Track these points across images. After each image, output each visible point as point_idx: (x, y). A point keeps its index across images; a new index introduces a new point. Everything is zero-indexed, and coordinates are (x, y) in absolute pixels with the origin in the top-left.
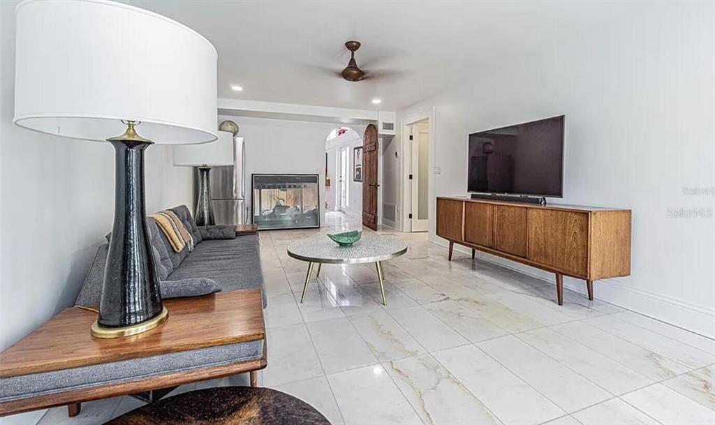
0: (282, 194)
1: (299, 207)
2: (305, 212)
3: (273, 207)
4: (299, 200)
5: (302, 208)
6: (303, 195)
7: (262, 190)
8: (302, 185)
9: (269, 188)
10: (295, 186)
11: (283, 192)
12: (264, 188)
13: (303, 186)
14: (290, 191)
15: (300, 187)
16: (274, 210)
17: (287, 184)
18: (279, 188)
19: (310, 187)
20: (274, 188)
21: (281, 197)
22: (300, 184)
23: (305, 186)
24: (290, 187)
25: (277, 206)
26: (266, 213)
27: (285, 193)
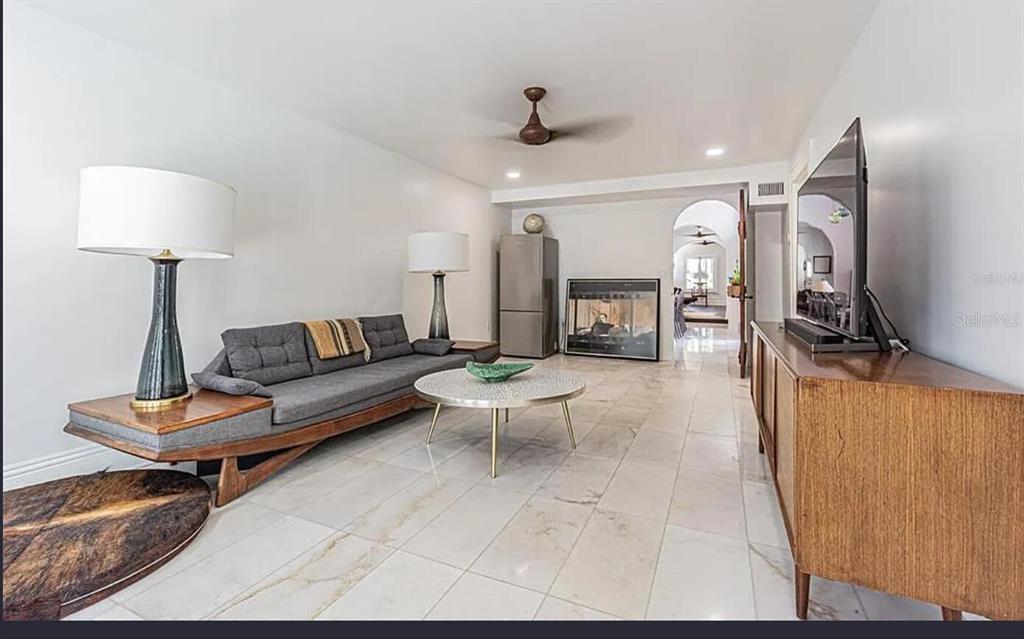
0: (604, 307)
1: (627, 326)
2: (635, 335)
3: (592, 324)
4: (627, 317)
5: (631, 328)
6: (635, 310)
7: (579, 301)
8: (634, 294)
9: (587, 298)
10: (622, 297)
11: (605, 304)
12: (581, 298)
13: (634, 296)
14: (616, 304)
15: (630, 297)
16: (592, 329)
17: (612, 294)
18: (601, 298)
19: (643, 298)
20: (594, 298)
21: (602, 311)
22: (630, 293)
23: (638, 297)
24: (615, 297)
25: (596, 323)
26: (582, 332)
27: (608, 305)
